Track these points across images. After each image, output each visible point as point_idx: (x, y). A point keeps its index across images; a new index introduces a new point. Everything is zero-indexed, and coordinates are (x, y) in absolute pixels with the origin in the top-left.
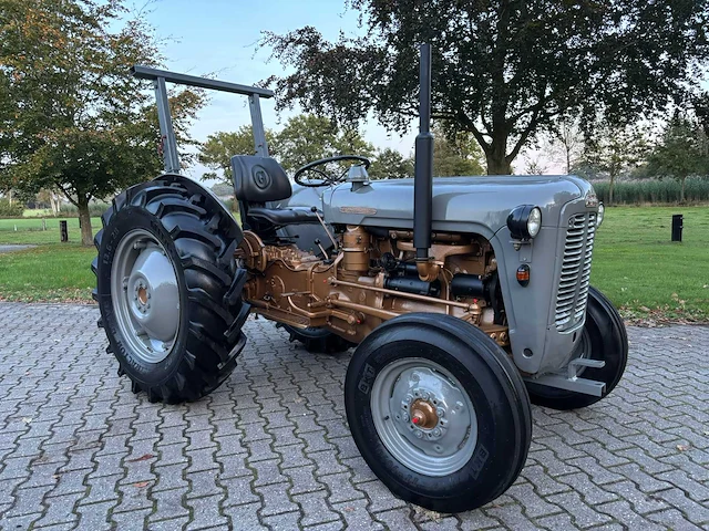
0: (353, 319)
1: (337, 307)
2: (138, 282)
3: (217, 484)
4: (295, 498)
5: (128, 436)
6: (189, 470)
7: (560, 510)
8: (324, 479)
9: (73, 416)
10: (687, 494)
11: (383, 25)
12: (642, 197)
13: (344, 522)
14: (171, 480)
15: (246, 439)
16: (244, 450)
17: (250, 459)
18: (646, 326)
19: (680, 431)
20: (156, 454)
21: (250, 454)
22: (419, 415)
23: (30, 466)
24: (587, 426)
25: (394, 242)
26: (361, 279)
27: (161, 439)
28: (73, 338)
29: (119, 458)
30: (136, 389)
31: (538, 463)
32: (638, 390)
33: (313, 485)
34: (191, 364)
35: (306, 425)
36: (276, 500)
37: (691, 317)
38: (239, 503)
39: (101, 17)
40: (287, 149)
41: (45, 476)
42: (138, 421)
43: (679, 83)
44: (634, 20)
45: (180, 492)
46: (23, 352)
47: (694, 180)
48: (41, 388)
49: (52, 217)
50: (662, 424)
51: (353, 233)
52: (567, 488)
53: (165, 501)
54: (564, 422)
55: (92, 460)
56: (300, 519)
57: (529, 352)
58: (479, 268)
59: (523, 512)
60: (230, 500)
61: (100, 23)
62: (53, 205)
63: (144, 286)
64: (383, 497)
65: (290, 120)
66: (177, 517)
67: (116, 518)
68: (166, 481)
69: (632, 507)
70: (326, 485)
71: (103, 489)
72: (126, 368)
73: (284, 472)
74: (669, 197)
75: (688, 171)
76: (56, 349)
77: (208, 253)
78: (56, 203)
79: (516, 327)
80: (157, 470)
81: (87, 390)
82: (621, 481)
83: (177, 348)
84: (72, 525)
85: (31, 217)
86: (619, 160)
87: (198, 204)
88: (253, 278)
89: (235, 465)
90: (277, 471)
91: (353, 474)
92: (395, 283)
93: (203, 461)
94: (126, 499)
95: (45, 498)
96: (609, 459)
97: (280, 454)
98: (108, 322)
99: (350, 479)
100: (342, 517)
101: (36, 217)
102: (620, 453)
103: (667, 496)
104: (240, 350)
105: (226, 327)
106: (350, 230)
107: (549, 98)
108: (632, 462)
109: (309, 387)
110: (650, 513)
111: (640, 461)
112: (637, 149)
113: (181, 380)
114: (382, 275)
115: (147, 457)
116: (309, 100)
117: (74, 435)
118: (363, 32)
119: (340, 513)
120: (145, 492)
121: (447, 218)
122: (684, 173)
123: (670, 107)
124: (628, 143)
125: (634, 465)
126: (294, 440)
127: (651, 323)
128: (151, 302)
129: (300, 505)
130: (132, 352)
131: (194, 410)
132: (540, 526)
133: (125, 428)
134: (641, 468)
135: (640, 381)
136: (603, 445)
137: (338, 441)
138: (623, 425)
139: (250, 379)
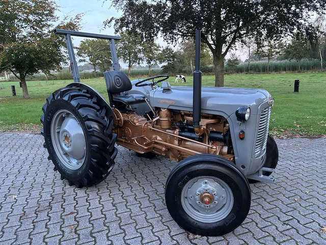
0: (164, 149)
1: (156, 143)
2: (65, 133)
3: (104, 225)
4: (139, 230)
5: (62, 203)
6: (91, 219)
7: (248, 231)
8: (150, 221)
9: (35, 193)
10: (299, 222)
12: (281, 69)
13: (160, 241)
14: (84, 223)
15: (115, 203)
16: (114, 208)
17: (117, 212)
19: (296, 191)
20: (76, 211)
21: (117, 210)
23: (20, 220)
25: (183, 116)
26: (167, 130)
27: (77, 204)
28: (28, 152)
29: (60, 215)
33: (146, 224)
35: (140, 195)
36: (131, 231)
37: (302, 133)
38: (115, 234)
40: (119, 47)
41: (28, 225)
42: (65, 195)
45: (89, 230)
46: (6, 160)
47: (305, 61)
48: (18, 179)
49: (6, 81)
50: (289, 188)
51: (164, 112)
53: (83, 234)
55: (48, 216)
56: (142, 240)
57: (243, 167)
60: (111, 233)
62: (6, 75)
64: (176, 228)
66: (89, 242)
67: (62, 243)
68: (82, 225)
69: (277, 228)
70: (151, 224)
71: (55, 230)
73: (133, 218)
74: (293, 69)
75: (303, 57)
76: (21, 158)
79: (238, 156)
80: (77, 219)
81: (39, 180)
82: (272, 216)
86: (272, 52)
89: (111, 215)
90: (130, 218)
91: (162, 218)
92: (183, 134)
93: (97, 214)
94: (66, 234)
95: (30, 235)
96: (267, 206)
97: (130, 209)
99: (161, 220)
100: (159, 239)
102: (272, 203)
103: (291, 223)
108: (277, 207)
110: (284, 231)
114: (177, 131)
115: (72, 213)
117: (38, 203)
119: (158, 237)
120: (74, 230)
122: (300, 58)
125: (277, 209)
126: (135, 202)
127: (285, 137)
128: (72, 143)
129: (141, 234)
130: (61, 162)
131: (90, 189)
132: (240, 239)
133: (59, 198)
134: (280, 210)
135: (280, 167)
136: (265, 199)
137: (154, 202)
138: (273, 189)
139: (113, 172)
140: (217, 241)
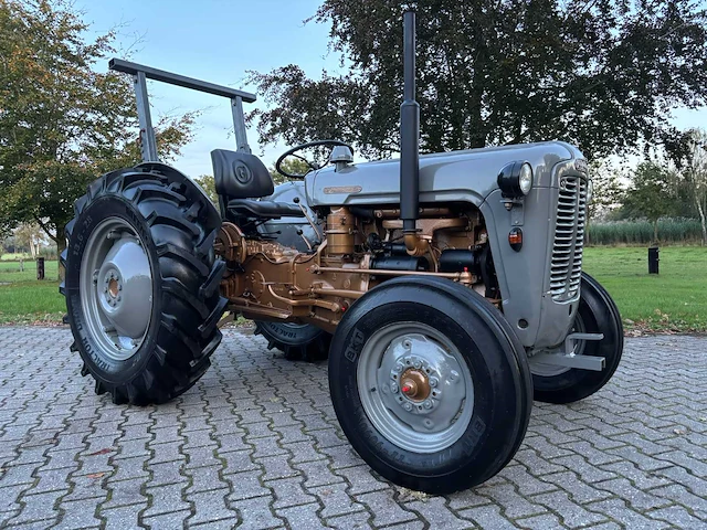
0: (337, 306)
1: (321, 296)
2: (110, 272)
3: (181, 473)
4: (267, 484)
5: (87, 434)
6: (151, 462)
7: (556, 488)
8: (300, 466)
9: (28, 418)
10: (689, 472)
11: (364, 66)
12: (617, 239)
13: (321, 504)
14: (131, 471)
15: (217, 433)
16: (214, 442)
17: (219, 451)
18: (631, 336)
19: (676, 418)
20: (116, 448)
21: (220, 446)
22: (411, 385)
24: (579, 416)
25: (379, 222)
26: (345, 265)
27: (123, 436)
29: (74, 453)
30: (100, 390)
31: (530, 447)
32: (628, 385)
33: (287, 472)
34: (161, 360)
35: (282, 420)
36: (246, 486)
37: (675, 328)
38: (204, 489)
39: (88, 56)
42: (99, 421)
43: (648, 119)
44: (602, 62)
45: (139, 482)
47: (666, 222)
49: (30, 259)
50: (656, 413)
51: (336, 215)
53: (121, 490)
54: (555, 413)
55: (44, 455)
56: (272, 502)
57: (523, 323)
58: (468, 243)
59: (517, 490)
60: (194, 487)
61: (86, 61)
62: (33, 249)
63: (115, 278)
64: (364, 480)
66: (134, 505)
67: (64, 506)
68: (123, 472)
69: (633, 484)
70: (302, 471)
71: (53, 480)
72: (89, 368)
73: (256, 461)
74: (641, 237)
75: (660, 213)
76: (18, 362)
77: (186, 241)
78: (35, 246)
79: (509, 297)
80: (115, 463)
81: (46, 395)
82: (619, 461)
83: (147, 342)
84: (13, 514)
85: (9, 261)
86: (594, 203)
87: (178, 191)
88: (232, 275)
89: (202, 456)
90: (249, 460)
91: (332, 462)
92: (381, 264)
93: (167, 454)
94: (78, 490)
96: (604, 443)
97: (253, 445)
98: (74, 319)
99: (328, 466)
100: (319, 500)
101: (14, 261)
102: (616, 438)
103: (668, 474)
104: (215, 348)
105: (201, 321)
106: (334, 212)
107: (525, 135)
108: (628, 444)
109: (286, 389)
110: (652, 488)
111: (637, 444)
112: (610, 192)
113: (149, 378)
114: (367, 257)
115: (105, 451)
117: (28, 434)
118: (345, 72)
119: (317, 496)
120: (100, 482)
121: (435, 189)
122: (656, 215)
123: (641, 142)
124: (600, 187)
125: (631, 448)
126: (269, 432)
127: (637, 333)
128: (121, 294)
129: (272, 490)
130: (98, 350)
131: (161, 410)
132: (535, 503)
133: (84, 427)
134: (639, 450)
135: (630, 378)
136: (598, 432)
137: (316, 433)
138: (616, 414)
139: (224, 384)
140: (473, 507)
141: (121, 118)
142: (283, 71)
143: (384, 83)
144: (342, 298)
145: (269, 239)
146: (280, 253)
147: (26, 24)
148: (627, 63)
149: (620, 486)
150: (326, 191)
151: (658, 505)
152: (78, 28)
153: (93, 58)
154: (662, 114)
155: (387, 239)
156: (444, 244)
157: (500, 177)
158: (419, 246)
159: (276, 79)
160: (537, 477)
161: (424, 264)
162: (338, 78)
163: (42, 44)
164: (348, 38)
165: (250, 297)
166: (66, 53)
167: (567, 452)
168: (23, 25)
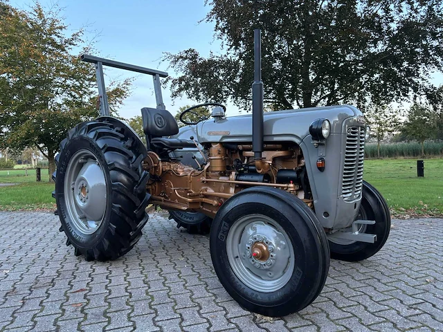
0: (216, 202)
1: (206, 196)
2: (81, 183)
3: (127, 304)
4: (178, 311)
5: (71, 279)
6: (109, 297)
7: (351, 315)
8: (197, 300)
9: (36, 270)
10: (434, 306)
11: (236, 49)
12: (398, 154)
13: (210, 324)
14: (97, 302)
15: (147, 280)
16: (146, 285)
17: (149, 291)
18: (404, 218)
19: (428, 272)
20: (88, 288)
21: (149, 288)
22: (257, 252)
23: (5, 296)
24: (368, 270)
25: (241, 152)
26: (221, 178)
27: (92, 281)
28: (40, 229)
29: (64, 292)
30: (78, 253)
31: (337, 290)
32: (399, 251)
33: (190, 304)
34: (113, 232)
35: (186, 271)
36: (165, 312)
37: (431, 213)
38: (141, 314)
39: (67, 45)
41: (15, 301)
42: (78, 271)
43: (415, 80)
44: (386, 43)
45: (103, 309)
46: (8, 236)
47: (429, 143)
48: (17, 254)
49: (31, 169)
50: (416, 268)
51: (215, 148)
52: (356, 303)
53: (92, 314)
54: (353, 268)
55: (46, 293)
56: (181, 322)
57: (326, 214)
58: (294, 165)
59: (328, 316)
60: (135, 313)
61: (66, 48)
62: (33, 162)
63: (84, 185)
64: (235, 310)
65: (181, 109)
66: (100, 323)
67: (60, 323)
68: (93, 303)
69: (399, 313)
70: (198, 303)
71: (52, 308)
72: (71, 240)
73: (171, 297)
74: (414, 153)
75: (425, 137)
76: (28, 234)
77: (125, 161)
78: (35, 160)
79: (318, 199)
80: (88, 297)
81: (46, 256)
82: (390, 299)
83: (103, 224)
84: (30, 328)
85: (18, 169)
86: (382, 131)
87: (120, 132)
88: (154, 183)
89: (139, 293)
90: (167, 296)
91: (216, 298)
92: (242, 178)
93: (118, 292)
94: (67, 313)
95: (14, 313)
96: (382, 287)
97: (169, 287)
98: (61, 212)
99: (214, 300)
100: (208, 321)
101: (22, 169)
102: (390, 284)
103: (421, 307)
104: (145, 224)
105: (135, 207)
106: (214, 146)
107: (337, 90)
108: (398, 288)
109: (188, 252)
110: (410, 316)
111: (403, 288)
112: (393, 124)
113: (106, 243)
114: (234, 173)
115: (82, 290)
116: (191, 92)
117: (36, 279)
118: (224, 52)
119: (207, 319)
120: (80, 309)
121: (273, 133)
122: (423, 138)
123: (411, 94)
124: (386, 121)
125: (399, 291)
126: (178, 280)
127: (407, 216)
128: (88, 195)
129: (181, 315)
131: (114, 265)
132: (339, 325)
133: (68, 275)
134: (404, 292)
135: (401, 246)
136: (379, 280)
137: (207, 280)
138: (391, 269)
139: (151, 248)
140: (301, 326)
141: (87, 83)
142: (186, 52)
143: (248, 59)
144: (219, 198)
145: (176, 161)
146: (182, 170)
147: (30, 26)
148: (402, 44)
149: (391, 315)
150: (209, 134)
151: (413, 326)
152: (61, 28)
153: (70, 47)
154: (424, 77)
155: (245, 162)
156: (280, 166)
157: (311, 127)
158: (264, 168)
159: (181, 57)
160: (340, 308)
161: (267, 178)
162: (220, 56)
163: (40, 37)
164: (226, 31)
165: (164, 196)
166: (53, 43)
167: (359, 293)
168: (28, 27)
